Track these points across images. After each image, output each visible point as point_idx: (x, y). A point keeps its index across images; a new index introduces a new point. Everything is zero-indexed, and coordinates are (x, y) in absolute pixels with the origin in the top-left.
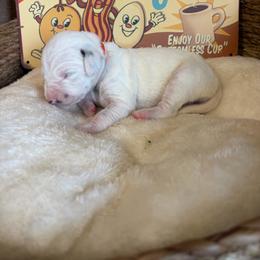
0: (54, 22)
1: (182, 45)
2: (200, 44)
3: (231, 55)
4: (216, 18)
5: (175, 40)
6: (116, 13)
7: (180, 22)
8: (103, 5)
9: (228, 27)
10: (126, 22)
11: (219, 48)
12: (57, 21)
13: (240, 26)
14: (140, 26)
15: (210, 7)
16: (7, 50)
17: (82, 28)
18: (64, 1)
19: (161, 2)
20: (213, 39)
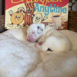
0: (15, 16)
2: (57, 26)
4: (62, 19)
5: (50, 24)
6: (34, 15)
7: (52, 19)
8: (30, 13)
10: (37, 18)
12: (16, 16)
13: (68, 22)
15: (60, 16)
16: (2, 23)
17: (24, 19)
18: (19, 11)
19: (47, 14)
20: (61, 25)
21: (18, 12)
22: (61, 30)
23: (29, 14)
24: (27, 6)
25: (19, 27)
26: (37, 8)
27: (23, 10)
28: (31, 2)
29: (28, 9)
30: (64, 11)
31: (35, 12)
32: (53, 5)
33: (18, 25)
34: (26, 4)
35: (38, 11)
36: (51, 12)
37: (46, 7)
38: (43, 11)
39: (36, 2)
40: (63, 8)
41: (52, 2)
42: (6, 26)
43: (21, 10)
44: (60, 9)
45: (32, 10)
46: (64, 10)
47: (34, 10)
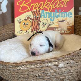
1: (58, 31)
2: (63, 30)
3: (72, 34)
5: (56, 29)
6: (40, 22)
7: (58, 24)
8: (37, 20)
9: (71, 26)
10: (43, 24)
11: (69, 32)
12: (24, 23)
13: (74, 26)
14: (47, 25)
17: (31, 25)
18: (27, 18)
19: (52, 19)
20: (67, 29)
21: (26, 20)
22: (67, 34)
23: (35, 21)
24: (34, 13)
25: (27, 33)
26: (43, 14)
27: (30, 17)
28: (37, 10)
29: (35, 16)
30: (70, 16)
31: (41, 18)
32: (58, 11)
33: (26, 31)
34: (33, 12)
35: (44, 17)
36: (57, 17)
37: (51, 13)
38: (49, 17)
39: (42, 9)
40: (68, 12)
41: (57, 7)
42: (16, 33)
43: (28, 18)
44: (65, 14)
45: (38, 17)
46: (70, 14)
47: (40, 17)
